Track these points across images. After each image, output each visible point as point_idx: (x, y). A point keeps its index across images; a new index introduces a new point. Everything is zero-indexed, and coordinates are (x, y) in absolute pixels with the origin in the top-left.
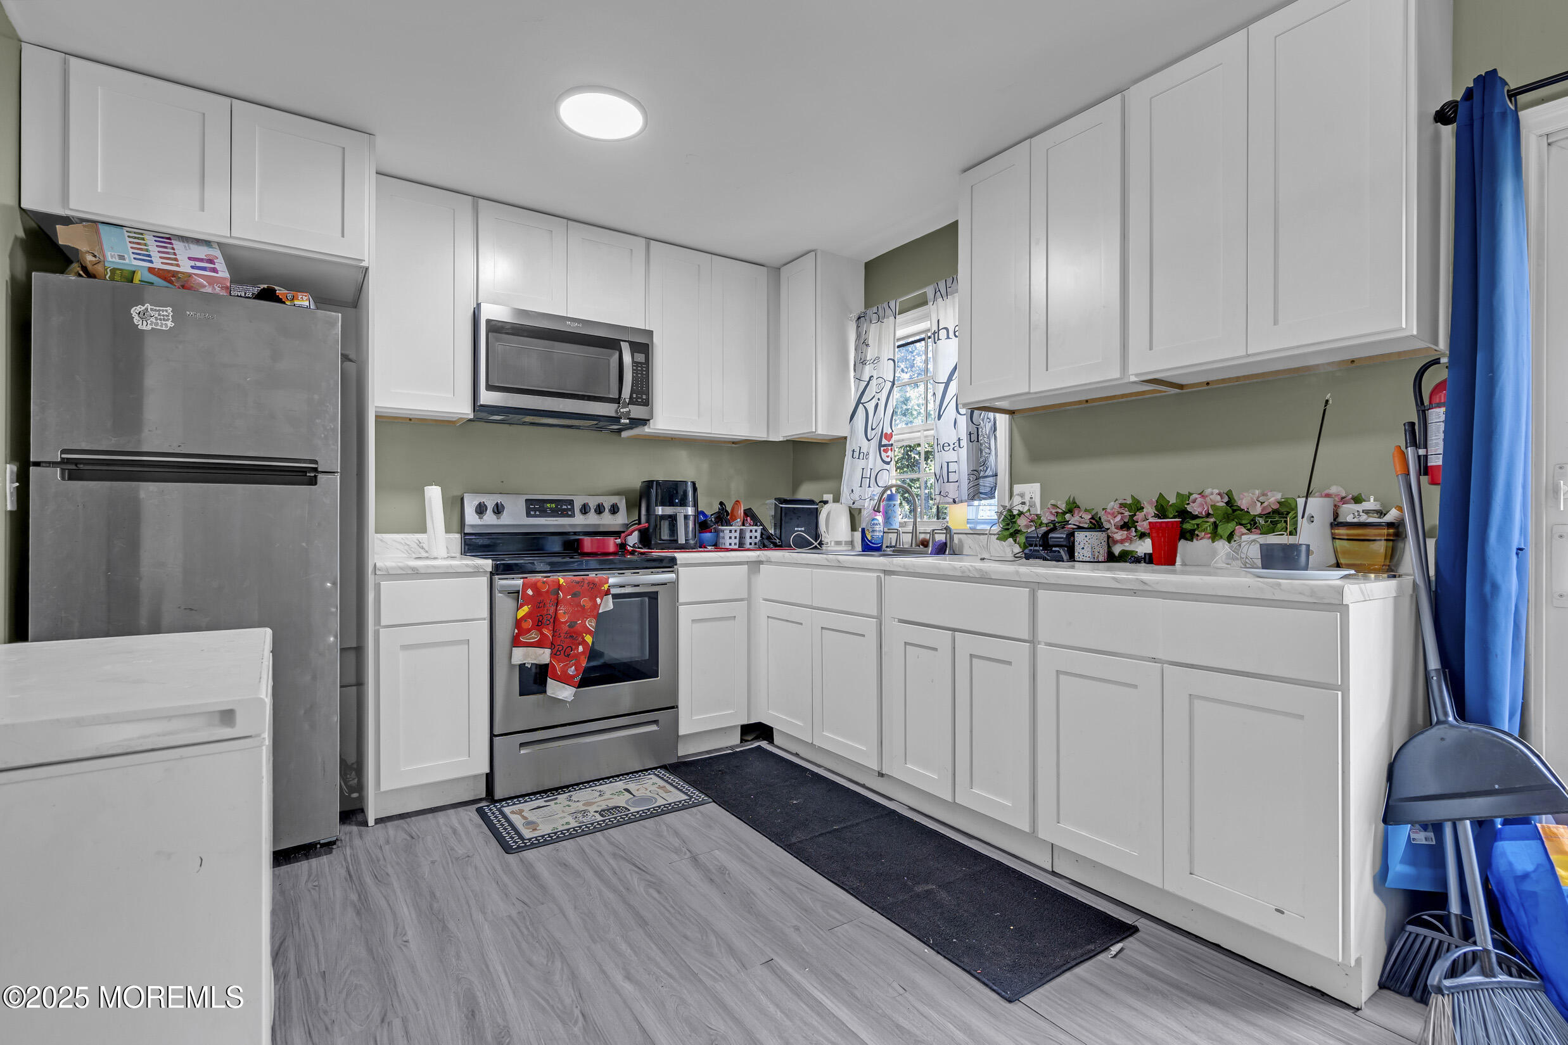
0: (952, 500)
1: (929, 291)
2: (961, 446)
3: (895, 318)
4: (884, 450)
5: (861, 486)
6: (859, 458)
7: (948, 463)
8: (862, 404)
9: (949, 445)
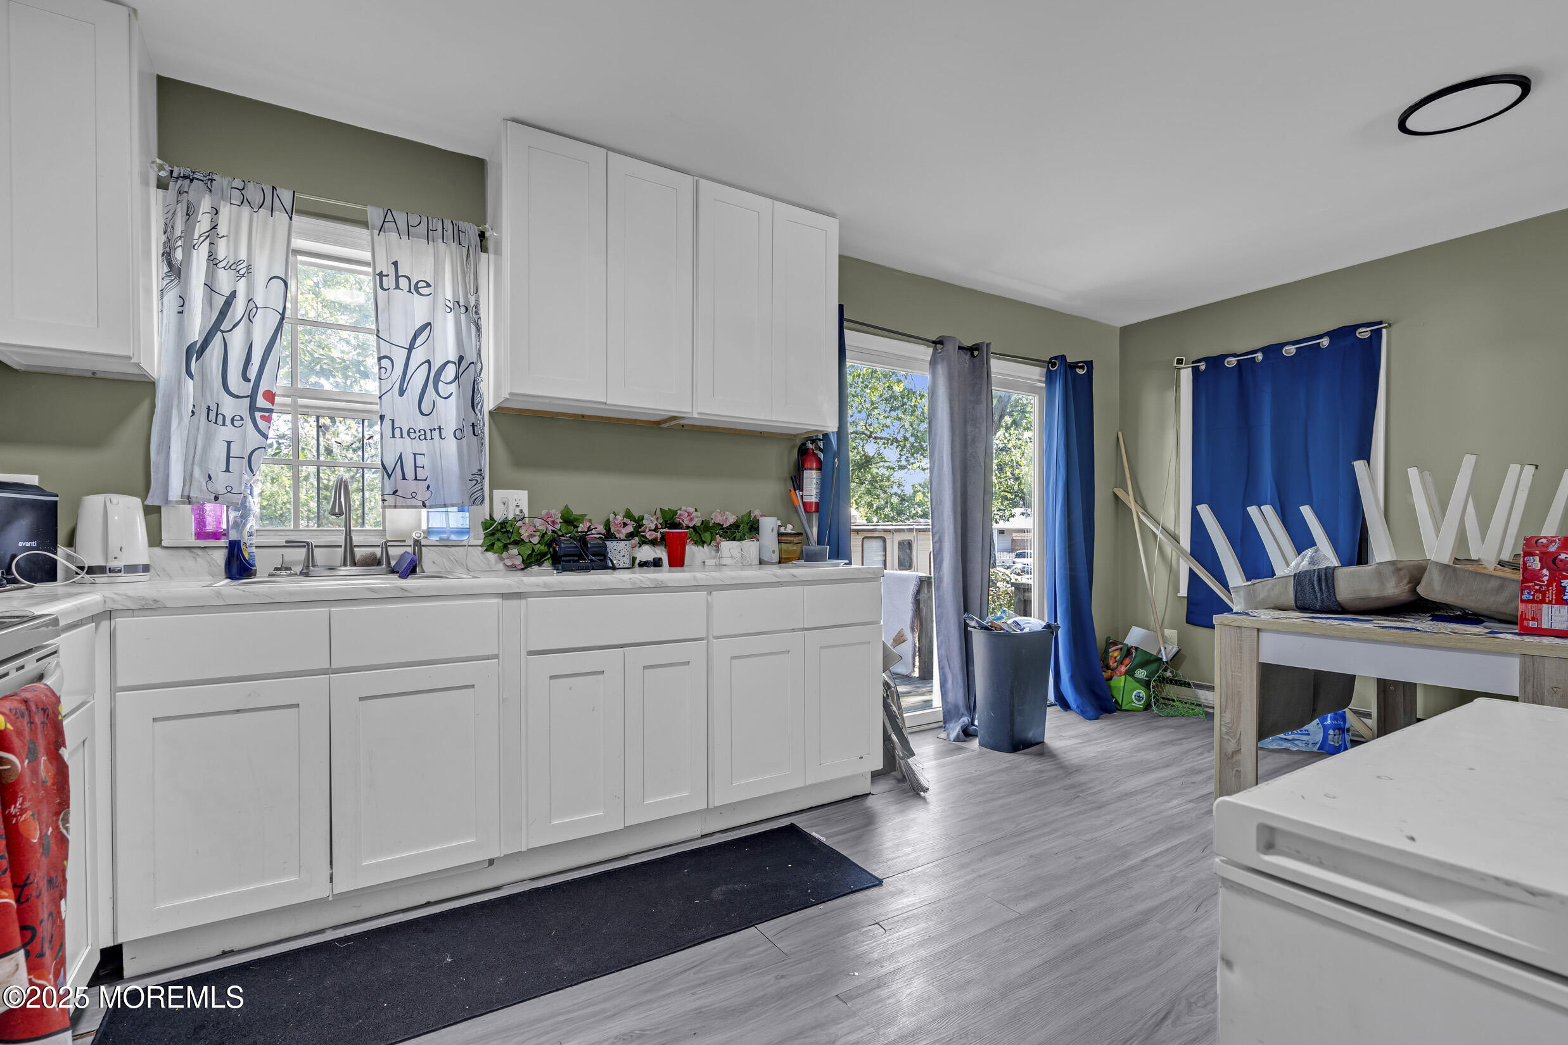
0: (421, 503)
1: (375, 214)
2: (443, 437)
3: (291, 219)
4: (262, 417)
5: (227, 470)
6: (216, 423)
7: (415, 454)
8: (223, 332)
9: (415, 432)
